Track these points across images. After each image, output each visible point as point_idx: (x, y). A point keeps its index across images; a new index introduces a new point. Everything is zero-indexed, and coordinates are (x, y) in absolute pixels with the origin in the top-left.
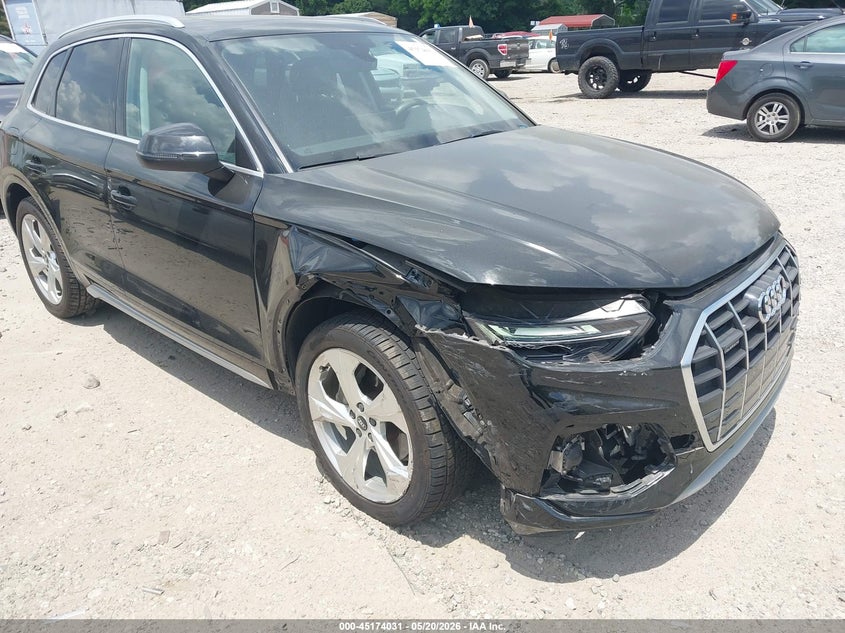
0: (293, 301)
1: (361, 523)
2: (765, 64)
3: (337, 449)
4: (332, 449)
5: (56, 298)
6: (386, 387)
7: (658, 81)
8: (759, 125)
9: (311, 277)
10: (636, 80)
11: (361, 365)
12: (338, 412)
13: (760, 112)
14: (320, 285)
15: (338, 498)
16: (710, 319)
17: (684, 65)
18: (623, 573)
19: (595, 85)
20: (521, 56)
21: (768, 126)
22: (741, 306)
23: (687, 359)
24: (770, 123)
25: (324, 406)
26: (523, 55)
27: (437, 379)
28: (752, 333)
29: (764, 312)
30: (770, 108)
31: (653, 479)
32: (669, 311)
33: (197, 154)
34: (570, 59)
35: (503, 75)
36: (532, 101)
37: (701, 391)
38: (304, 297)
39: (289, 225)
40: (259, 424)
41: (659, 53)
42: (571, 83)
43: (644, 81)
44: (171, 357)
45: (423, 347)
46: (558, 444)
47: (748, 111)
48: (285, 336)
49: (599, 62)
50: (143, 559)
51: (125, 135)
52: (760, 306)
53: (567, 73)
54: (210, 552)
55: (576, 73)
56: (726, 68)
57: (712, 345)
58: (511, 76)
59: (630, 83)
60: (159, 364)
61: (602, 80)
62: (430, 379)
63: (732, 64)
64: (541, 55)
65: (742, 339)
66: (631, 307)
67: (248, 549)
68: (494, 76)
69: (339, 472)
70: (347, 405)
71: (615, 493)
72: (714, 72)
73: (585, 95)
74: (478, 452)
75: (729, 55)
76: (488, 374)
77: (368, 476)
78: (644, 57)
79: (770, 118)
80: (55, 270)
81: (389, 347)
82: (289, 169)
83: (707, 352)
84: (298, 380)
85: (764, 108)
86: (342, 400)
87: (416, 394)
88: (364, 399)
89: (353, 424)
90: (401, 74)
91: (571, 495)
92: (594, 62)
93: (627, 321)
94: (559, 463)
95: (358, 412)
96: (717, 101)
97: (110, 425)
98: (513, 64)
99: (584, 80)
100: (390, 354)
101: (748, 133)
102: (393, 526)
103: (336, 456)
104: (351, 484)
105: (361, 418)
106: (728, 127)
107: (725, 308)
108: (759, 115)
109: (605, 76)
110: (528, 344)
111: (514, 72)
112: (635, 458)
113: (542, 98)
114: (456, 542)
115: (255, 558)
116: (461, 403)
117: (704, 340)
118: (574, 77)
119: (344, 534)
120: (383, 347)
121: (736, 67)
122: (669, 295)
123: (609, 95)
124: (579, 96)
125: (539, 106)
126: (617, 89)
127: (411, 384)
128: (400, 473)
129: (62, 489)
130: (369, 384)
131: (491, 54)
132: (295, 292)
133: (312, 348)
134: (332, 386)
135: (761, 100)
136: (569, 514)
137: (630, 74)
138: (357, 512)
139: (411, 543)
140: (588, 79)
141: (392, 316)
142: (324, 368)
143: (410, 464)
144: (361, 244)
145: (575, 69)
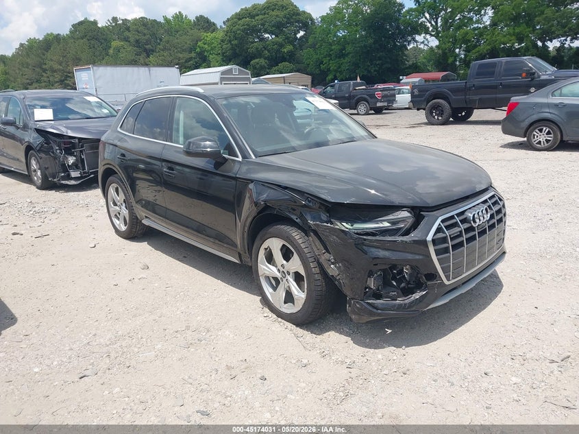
0: (253, 216)
1: (282, 324)
2: (536, 104)
3: (271, 290)
4: (268, 290)
5: (123, 228)
6: (295, 253)
7: (478, 114)
8: (534, 141)
9: (262, 203)
10: (463, 114)
11: (284, 245)
12: (273, 271)
13: (535, 133)
14: (266, 207)
15: (271, 314)
16: (443, 221)
17: (494, 105)
18: (407, 346)
19: (436, 117)
20: (390, 99)
21: (540, 142)
22: (462, 217)
23: (430, 238)
24: (541, 140)
25: (265, 268)
26: (392, 98)
27: (318, 248)
28: (467, 230)
29: (475, 222)
30: (541, 131)
31: (417, 295)
32: (423, 217)
33: (209, 150)
34: (421, 101)
35: (378, 111)
36: (396, 127)
37: (438, 253)
38: (259, 213)
39: (252, 181)
40: (231, 285)
41: (477, 97)
42: (421, 116)
43: (469, 114)
44: (185, 257)
45: (312, 234)
46: (370, 274)
47: (527, 132)
48: (248, 234)
49: (439, 103)
50: (179, 335)
51: (172, 142)
52: (472, 218)
53: (418, 110)
54: (210, 333)
55: (424, 109)
56: (512, 107)
57: (444, 232)
58: (384, 111)
59: (460, 115)
60: (178, 259)
61: (441, 114)
62: (315, 249)
63: (516, 104)
64: (404, 98)
65: (461, 232)
66: (404, 214)
67: (227, 332)
68: (373, 112)
69: (271, 300)
70: (276, 267)
71: (399, 301)
72: (506, 108)
73: (430, 123)
74: (336, 283)
75: (514, 99)
76: (339, 241)
77: (285, 303)
78: (467, 100)
79: (541, 137)
80: (125, 212)
81: (296, 235)
82: (254, 157)
83: (440, 235)
84: (253, 256)
85: (537, 131)
86: (274, 264)
87: (308, 255)
88: (285, 262)
89: (279, 275)
90: (313, 111)
91: (378, 301)
92: (435, 103)
93: (403, 220)
94: (372, 283)
95: (281, 269)
96: (508, 126)
97: (156, 285)
98: (386, 104)
99: (430, 114)
100: (297, 237)
101: (528, 146)
102: (297, 325)
103: (270, 293)
104: (278, 307)
105: (283, 272)
106: (518, 142)
107: (452, 217)
108: (534, 135)
109: (442, 111)
110: (359, 231)
111: (386, 109)
112: (409, 286)
113: (402, 125)
114: (328, 333)
115: (231, 336)
116: (329, 261)
117: (439, 230)
118: (423, 112)
119: (273, 328)
120: (294, 235)
121: (519, 106)
122: (424, 210)
123: (445, 123)
124: (426, 124)
125: (399, 130)
126: (451, 119)
127: (306, 251)
128: (300, 295)
129: (137, 309)
130: (287, 255)
131: (371, 98)
132: (255, 210)
133: (261, 239)
134: (270, 258)
135: (535, 126)
136: (378, 310)
137: (460, 110)
138: (280, 319)
139: (305, 332)
140: (431, 113)
141: (298, 221)
142: (266, 249)
143: (306, 291)
144: (286, 188)
145: (423, 107)
